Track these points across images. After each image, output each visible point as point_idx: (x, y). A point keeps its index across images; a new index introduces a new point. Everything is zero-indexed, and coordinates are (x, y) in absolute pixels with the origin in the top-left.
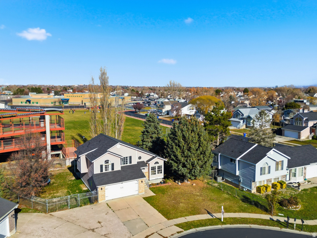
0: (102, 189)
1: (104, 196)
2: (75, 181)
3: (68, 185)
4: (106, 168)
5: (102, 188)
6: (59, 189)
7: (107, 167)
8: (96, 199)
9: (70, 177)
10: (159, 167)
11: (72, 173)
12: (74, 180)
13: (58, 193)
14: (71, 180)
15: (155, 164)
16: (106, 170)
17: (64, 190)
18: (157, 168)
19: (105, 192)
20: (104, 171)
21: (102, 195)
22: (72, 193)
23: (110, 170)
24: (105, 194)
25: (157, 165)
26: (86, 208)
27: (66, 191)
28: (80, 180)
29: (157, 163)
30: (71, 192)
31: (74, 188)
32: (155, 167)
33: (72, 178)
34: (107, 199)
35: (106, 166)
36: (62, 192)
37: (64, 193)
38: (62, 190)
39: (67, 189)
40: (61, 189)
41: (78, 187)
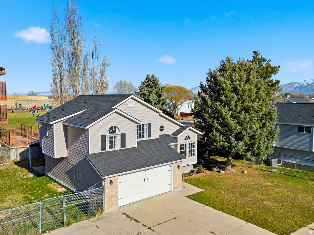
0: (111, 182)
1: (115, 196)
2: (35, 179)
3: (23, 186)
4: (111, 142)
5: (113, 179)
6: (3, 195)
7: (114, 139)
8: (100, 206)
9: (23, 174)
10: (191, 146)
11: (24, 169)
12: (31, 179)
13: (4, 202)
14: (26, 179)
15: (185, 139)
16: (111, 147)
17: (15, 195)
18: (187, 146)
19: (117, 188)
20: (108, 149)
21: (111, 196)
22: (35, 199)
23: (118, 147)
24: (117, 192)
25: (188, 142)
26: (83, 228)
27: (21, 197)
28: (45, 177)
29: (188, 138)
30: (32, 198)
31: (38, 191)
32: (186, 145)
33: (27, 176)
34: (120, 203)
35: (111, 138)
36: (12, 199)
37: (17, 201)
38: (11, 196)
39: (23, 194)
40: (9, 195)
41: (47, 188)
